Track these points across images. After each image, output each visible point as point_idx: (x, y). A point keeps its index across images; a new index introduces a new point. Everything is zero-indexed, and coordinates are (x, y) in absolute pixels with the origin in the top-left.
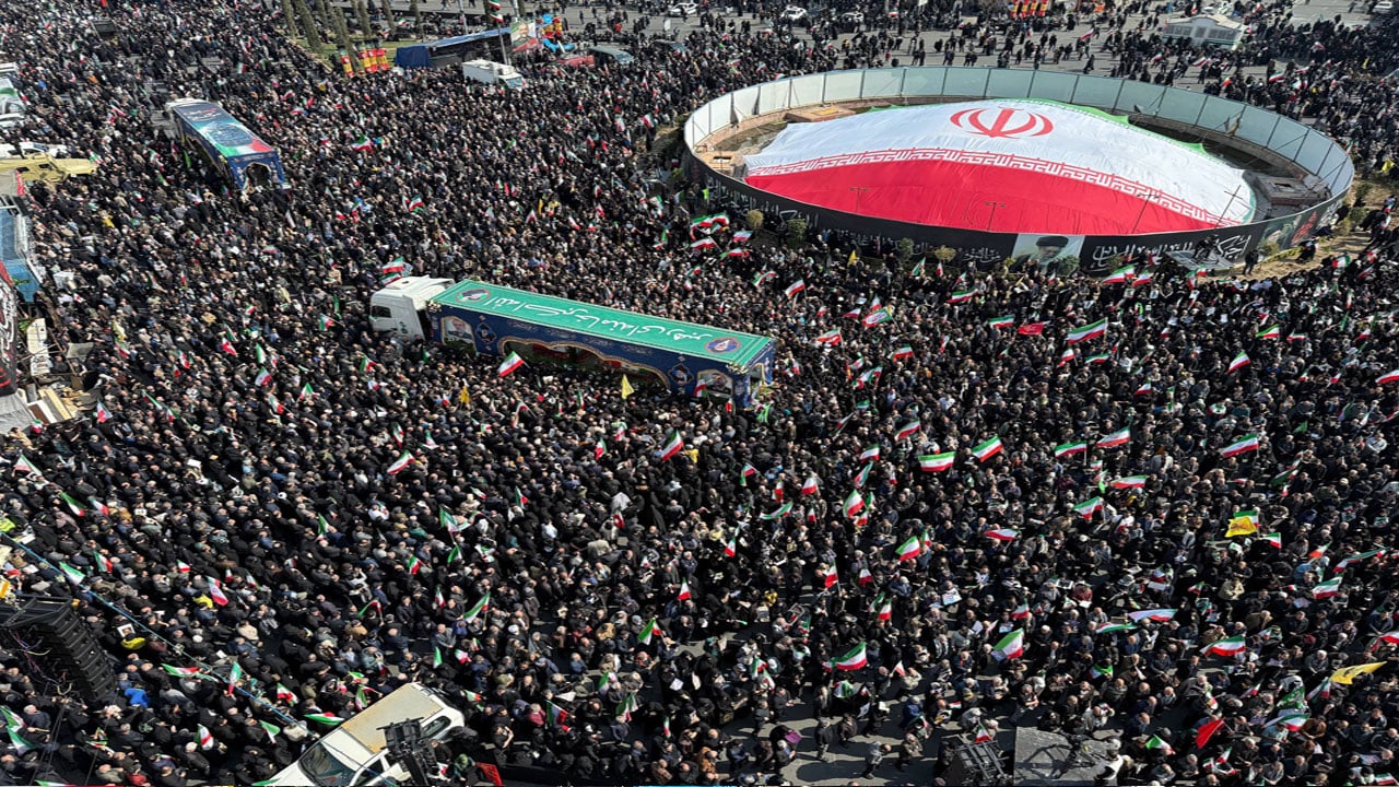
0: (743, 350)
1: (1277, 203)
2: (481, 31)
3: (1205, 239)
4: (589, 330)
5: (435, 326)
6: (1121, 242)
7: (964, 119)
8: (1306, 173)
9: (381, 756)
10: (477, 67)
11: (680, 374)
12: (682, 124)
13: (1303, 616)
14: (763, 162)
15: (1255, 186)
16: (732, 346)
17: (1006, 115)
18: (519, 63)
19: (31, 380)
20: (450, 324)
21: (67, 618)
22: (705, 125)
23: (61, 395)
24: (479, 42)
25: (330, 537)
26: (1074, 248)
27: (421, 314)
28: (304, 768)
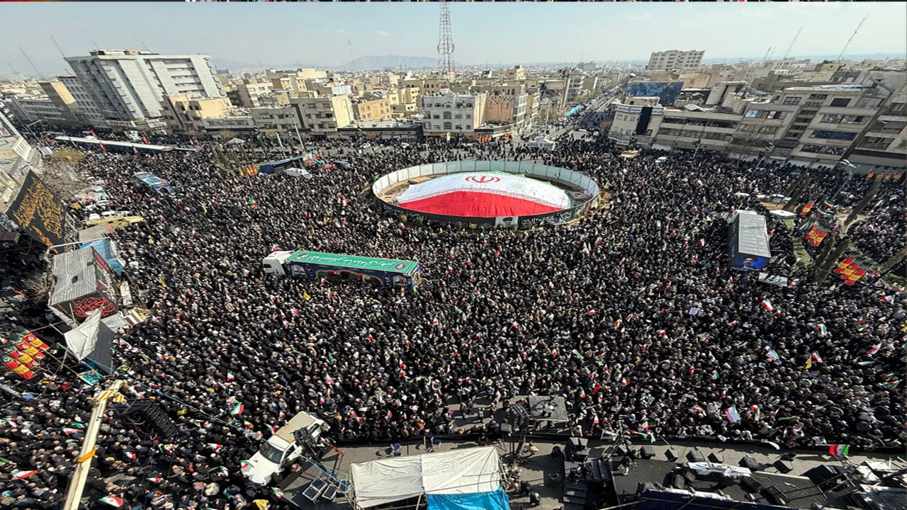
0: (409, 268)
1: (577, 200)
2: (292, 158)
3: (557, 214)
4: (349, 265)
5: (289, 269)
6: (531, 218)
7: (470, 179)
8: (584, 190)
9: (294, 444)
10: (291, 171)
11: (387, 278)
12: (371, 187)
13: (614, 342)
14: (404, 197)
15: (569, 195)
16: (404, 266)
17: (484, 178)
18: (307, 168)
19: (124, 307)
20: (295, 268)
21: (151, 406)
22: (381, 186)
23: (138, 312)
24: (291, 162)
25: (261, 358)
26: (515, 221)
27: (283, 265)
28: (262, 454)
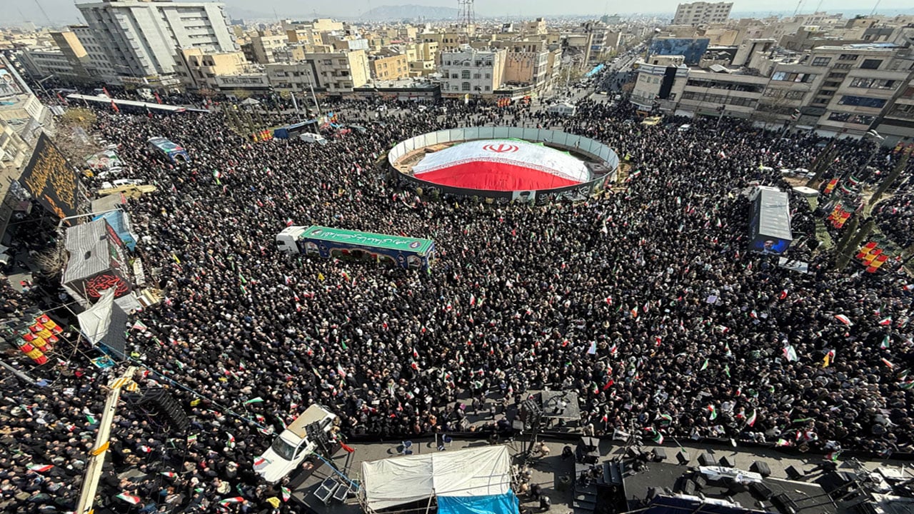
0: (424, 247)
1: (596, 173)
2: (306, 121)
3: (576, 188)
4: (363, 243)
5: (303, 247)
6: (548, 192)
7: (488, 148)
8: (603, 161)
9: (305, 439)
10: (306, 136)
11: (401, 258)
12: (387, 155)
14: (421, 167)
15: (588, 167)
16: (419, 245)
17: (502, 146)
19: (137, 287)
20: (309, 245)
21: (164, 396)
22: (397, 154)
23: (151, 292)
24: (306, 126)
26: (533, 196)
27: (297, 242)
28: (274, 450)
